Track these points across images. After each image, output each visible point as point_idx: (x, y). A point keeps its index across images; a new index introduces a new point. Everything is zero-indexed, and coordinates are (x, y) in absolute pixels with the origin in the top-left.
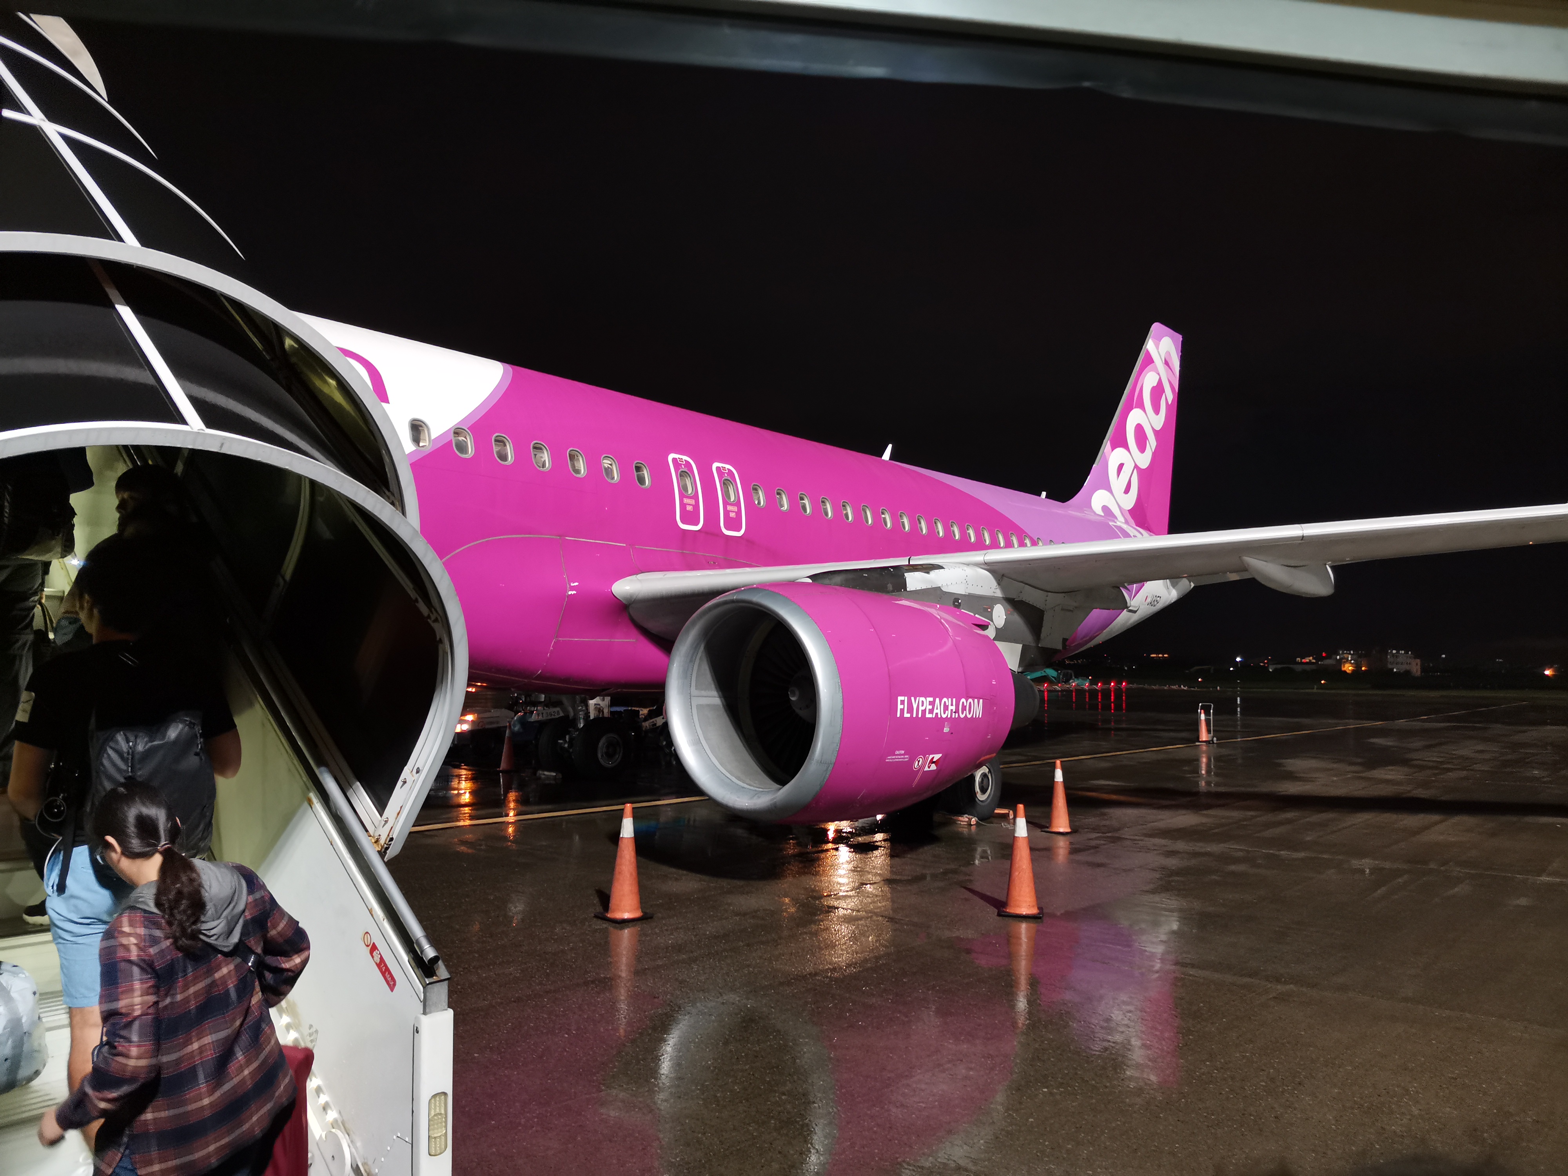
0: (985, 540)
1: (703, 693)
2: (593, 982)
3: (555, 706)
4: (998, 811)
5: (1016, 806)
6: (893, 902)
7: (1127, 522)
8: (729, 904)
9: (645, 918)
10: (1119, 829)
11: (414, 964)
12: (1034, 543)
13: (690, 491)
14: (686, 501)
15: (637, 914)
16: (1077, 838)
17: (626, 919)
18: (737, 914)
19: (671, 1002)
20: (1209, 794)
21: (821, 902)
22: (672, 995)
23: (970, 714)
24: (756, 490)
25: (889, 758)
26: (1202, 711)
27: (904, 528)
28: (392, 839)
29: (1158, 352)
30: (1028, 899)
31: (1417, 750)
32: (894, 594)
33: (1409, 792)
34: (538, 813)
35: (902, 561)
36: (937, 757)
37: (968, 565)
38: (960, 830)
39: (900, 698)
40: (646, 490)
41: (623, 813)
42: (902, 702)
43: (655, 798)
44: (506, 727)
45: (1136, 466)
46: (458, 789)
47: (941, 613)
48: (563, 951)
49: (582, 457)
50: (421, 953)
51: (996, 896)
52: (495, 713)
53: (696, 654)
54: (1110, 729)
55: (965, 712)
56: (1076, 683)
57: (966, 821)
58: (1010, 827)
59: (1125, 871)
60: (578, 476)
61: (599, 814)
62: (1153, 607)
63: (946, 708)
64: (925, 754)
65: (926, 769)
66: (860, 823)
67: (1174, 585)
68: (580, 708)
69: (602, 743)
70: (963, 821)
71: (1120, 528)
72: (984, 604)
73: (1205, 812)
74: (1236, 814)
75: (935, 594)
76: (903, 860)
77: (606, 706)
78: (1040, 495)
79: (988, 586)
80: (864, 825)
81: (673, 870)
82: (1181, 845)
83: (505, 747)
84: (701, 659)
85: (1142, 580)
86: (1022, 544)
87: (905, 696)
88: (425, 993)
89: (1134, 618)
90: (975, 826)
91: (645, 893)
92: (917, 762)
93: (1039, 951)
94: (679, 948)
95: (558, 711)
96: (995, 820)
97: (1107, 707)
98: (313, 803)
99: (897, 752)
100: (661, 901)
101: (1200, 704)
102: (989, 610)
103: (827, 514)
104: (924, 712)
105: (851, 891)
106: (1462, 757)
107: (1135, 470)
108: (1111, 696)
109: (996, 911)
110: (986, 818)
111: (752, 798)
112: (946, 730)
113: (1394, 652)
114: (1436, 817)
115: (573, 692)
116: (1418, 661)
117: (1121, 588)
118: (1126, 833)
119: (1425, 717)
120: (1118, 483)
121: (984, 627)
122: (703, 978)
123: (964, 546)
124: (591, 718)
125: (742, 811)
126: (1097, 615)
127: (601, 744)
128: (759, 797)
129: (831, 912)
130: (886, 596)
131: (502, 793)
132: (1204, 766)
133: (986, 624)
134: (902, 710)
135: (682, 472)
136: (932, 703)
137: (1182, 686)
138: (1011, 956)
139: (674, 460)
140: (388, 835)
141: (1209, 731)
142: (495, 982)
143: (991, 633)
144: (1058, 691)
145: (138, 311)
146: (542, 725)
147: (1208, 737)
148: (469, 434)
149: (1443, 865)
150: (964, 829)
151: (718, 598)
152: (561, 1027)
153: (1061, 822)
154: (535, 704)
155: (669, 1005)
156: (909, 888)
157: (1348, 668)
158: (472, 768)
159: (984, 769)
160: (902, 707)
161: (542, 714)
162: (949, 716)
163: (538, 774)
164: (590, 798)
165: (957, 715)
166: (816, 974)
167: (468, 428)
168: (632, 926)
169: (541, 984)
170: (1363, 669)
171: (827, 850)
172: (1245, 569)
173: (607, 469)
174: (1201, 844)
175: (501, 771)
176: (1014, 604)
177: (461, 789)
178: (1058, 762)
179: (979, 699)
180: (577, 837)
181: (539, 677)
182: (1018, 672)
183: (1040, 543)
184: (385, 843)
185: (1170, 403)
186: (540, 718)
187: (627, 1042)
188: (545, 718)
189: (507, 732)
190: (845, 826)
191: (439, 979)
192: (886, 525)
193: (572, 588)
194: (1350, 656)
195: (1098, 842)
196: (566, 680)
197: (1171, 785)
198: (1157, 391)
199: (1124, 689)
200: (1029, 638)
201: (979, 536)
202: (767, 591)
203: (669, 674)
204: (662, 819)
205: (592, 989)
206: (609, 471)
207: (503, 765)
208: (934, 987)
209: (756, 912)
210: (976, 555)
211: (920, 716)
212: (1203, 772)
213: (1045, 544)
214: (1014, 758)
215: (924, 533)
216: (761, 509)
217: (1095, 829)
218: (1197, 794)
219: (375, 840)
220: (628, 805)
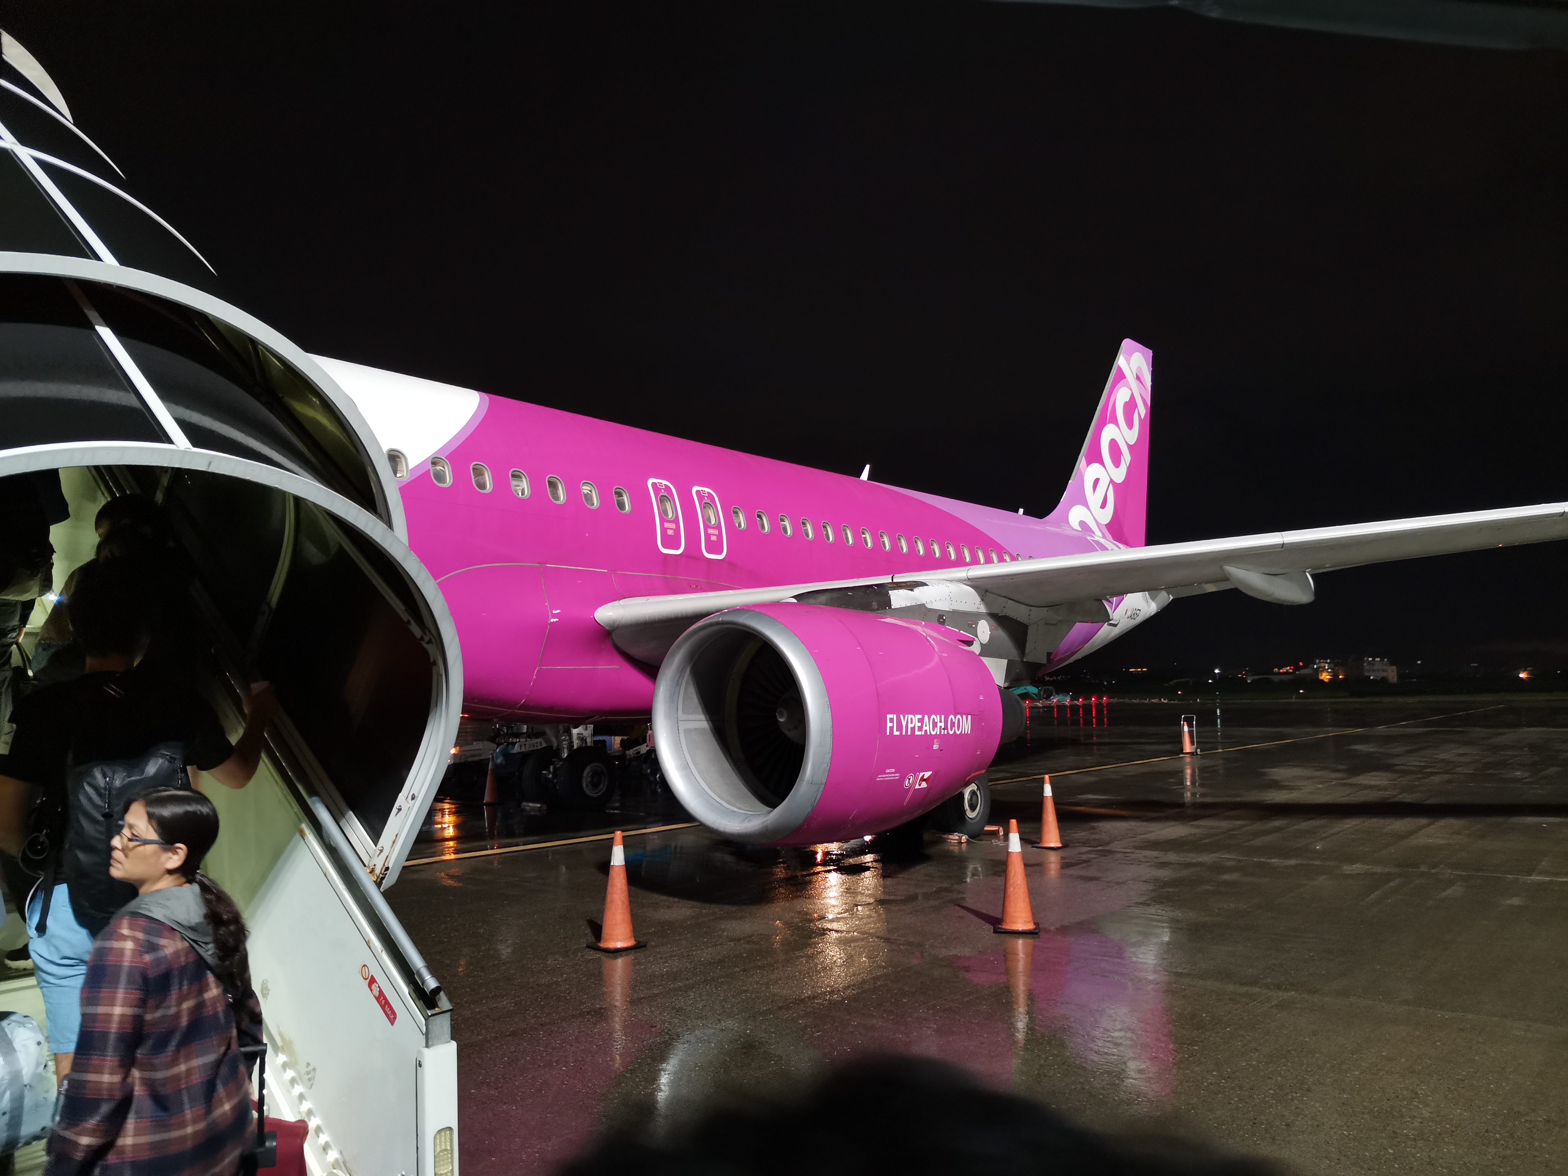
0: (965, 558)
1: (691, 717)
2: (588, 1013)
3: (537, 738)
4: (987, 828)
5: (1008, 823)
6: (888, 922)
7: (1104, 537)
8: (723, 930)
9: (638, 947)
10: (1107, 843)
11: (414, 996)
12: (1013, 559)
13: (670, 516)
14: (666, 525)
15: (630, 943)
16: (1068, 852)
17: (619, 948)
18: (732, 940)
19: (670, 1030)
20: (1195, 805)
21: (815, 925)
22: (670, 1023)
23: (958, 730)
24: (737, 513)
25: (879, 776)
26: (1185, 723)
27: (885, 547)
28: (387, 869)
29: (1130, 368)
30: (1024, 915)
31: (1396, 756)
32: (878, 612)
33: (1394, 796)
34: (523, 845)
35: (886, 579)
36: (927, 774)
37: (951, 581)
38: (951, 848)
39: (889, 716)
40: (626, 515)
41: (613, 842)
42: (892, 720)
43: (643, 826)
44: (489, 759)
45: (1112, 481)
46: (441, 823)
47: (926, 630)
48: (556, 983)
49: (562, 484)
50: (423, 984)
51: (991, 913)
52: (477, 745)
53: (681, 678)
54: (1092, 744)
55: (954, 728)
56: (1057, 699)
57: (956, 839)
58: (1001, 844)
59: (1118, 883)
60: (557, 502)
61: (587, 844)
62: (1133, 620)
63: (935, 724)
64: (915, 771)
65: (917, 787)
66: (853, 843)
67: (1153, 598)
68: (563, 737)
69: (587, 771)
70: (953, 840)
71: (1097, 542)
72: (968, 620)
73: (1192, 823)
74: (1225, 824)
75: (919, 611)
76: (896, 880)
77: (589, 735)
78: (1017, 512)
79: (972, 602)
80: (855, 846)
81: (665, 898)
82: (1172, 857)
83: (488, 778)
84: (687, 683)
85: (1122, 593)
86: (1001, 560)
87: (893, 714)
88: (427, 1025)
89: (1115, 632)
90: (965, 844)
91: (637, 922)
92: (908, 780)
93: (1036, 967)
94: (674, 976)
95: (541, 743)
96: (985, 838)
97: (1088, 723)
98: (305, 834)
99: (888, 771)
100: (653, 929)
101: (1183, 716)
102: (974, 626)
103: (808, 535)
104: (913, 729)
105: (845, 912)
106: (1443, 760)
107: (1111, 485)
108: (1092, 711)
109: (992, 928)
110: (976, 835)
111: (743, 821)
112: (936, 747)
113: (1370, 659)
114: (1423, 821)
115: (557, 721)
116: (1394, 667)
117: (1103, 601)
118: (1115, 846)
119: (1405, 723)
120: (1094, 499)
121: (969, 643)
122: (700, 1005)
123: (944, 563)
124: (575, 748)
125: (732, 835)
126: (1080, 628)
127: (585, 774)
128: (750, 821)
129: (826, 934)
130: (870, 615)
131: (487, 825)
132: (1188, 777)
133: (971, 640)
134: (892, 728)
135: (662, 496)
136: (921, 721)
137: (1162, 699)
138: (1009, 971)
139: (654, 484)
140: (384, 865)
141: (1192, 743)
142: (488, 1016)
143: (976, 648)
144: (1040, 708)
145: (118, 332)
146: (525, 757)
147: (1191, 749)
148: (447, 464)
149: (1435, 867)
150: (955, 848)
151: (702, 621)
152: (558, 1060)
153: (1052, 837)
154: (518, 735)
155: (667, 1033)
156: (903, 907)
157: (1325, 677)
158: (455, 802)
159: (973, 787)
160: (891, 725)
161: (525, 745)
162: (938, 733)
163: (522, 807)
164: (575, 829)
165: (946, 731)
166: (814, 998)
167: (445, 458)
168: (626, 955)
169: (535, 1016)
170: (1340, 677)
171: (818, 873)
172: (1226, 578)
173: (586, 495)
174: (1191, 855)
175: (485, 804)
176: (999, 619)
177: (444, 823)
178: (1047, 777)
179: (967, 715)
180: (564, 868)
181: (523, 707)
182: (1004, 688)
183: (1020, 559)
184: (381, 873)
185: (1142, 417)
186: (523, 750)
187: (627, 1072)
188: (528, 749)
189: (490, 764)
190: (834, 847)
191: (441, 1011)
192: (867, 545)
193: (554, 616)
194: (1327, 665)
195: (1090, 856)
196: (550, 709)
197: (1155, 797)
198: (1130, 406)
199: (1105, 705)
200: (1014, 653)
201: (959, 554)
202: (753, 612)
203: (655, 699)
204: (649, 847)
205: (588, 1021)
206: (588, 497)
207: (487, 799)
208: (934, 1006)
209: (750, 937)
210: (959, 571)
211: (909, 733)
212: (1188, 783)
213: (1024, 558)
214: (1000, 775)
215: (905, 551)
216: (742, 532)
217: (1085, 843)
218: (1182, 805)
219: (371, 870)
220: (618, 832)
